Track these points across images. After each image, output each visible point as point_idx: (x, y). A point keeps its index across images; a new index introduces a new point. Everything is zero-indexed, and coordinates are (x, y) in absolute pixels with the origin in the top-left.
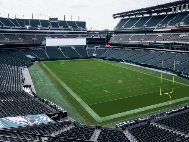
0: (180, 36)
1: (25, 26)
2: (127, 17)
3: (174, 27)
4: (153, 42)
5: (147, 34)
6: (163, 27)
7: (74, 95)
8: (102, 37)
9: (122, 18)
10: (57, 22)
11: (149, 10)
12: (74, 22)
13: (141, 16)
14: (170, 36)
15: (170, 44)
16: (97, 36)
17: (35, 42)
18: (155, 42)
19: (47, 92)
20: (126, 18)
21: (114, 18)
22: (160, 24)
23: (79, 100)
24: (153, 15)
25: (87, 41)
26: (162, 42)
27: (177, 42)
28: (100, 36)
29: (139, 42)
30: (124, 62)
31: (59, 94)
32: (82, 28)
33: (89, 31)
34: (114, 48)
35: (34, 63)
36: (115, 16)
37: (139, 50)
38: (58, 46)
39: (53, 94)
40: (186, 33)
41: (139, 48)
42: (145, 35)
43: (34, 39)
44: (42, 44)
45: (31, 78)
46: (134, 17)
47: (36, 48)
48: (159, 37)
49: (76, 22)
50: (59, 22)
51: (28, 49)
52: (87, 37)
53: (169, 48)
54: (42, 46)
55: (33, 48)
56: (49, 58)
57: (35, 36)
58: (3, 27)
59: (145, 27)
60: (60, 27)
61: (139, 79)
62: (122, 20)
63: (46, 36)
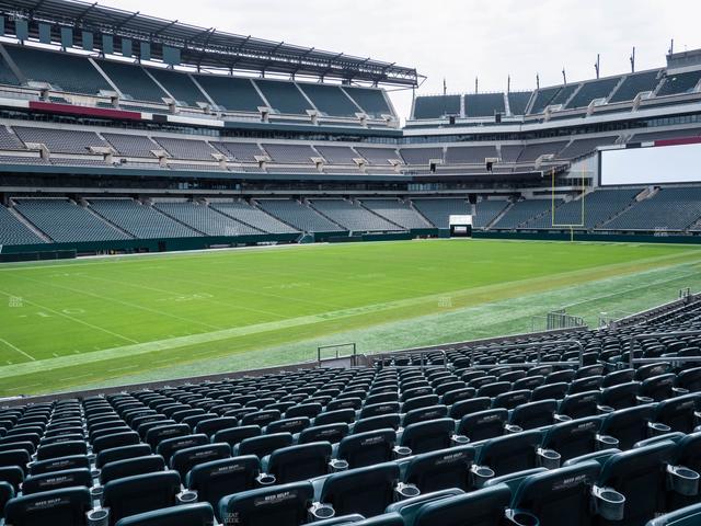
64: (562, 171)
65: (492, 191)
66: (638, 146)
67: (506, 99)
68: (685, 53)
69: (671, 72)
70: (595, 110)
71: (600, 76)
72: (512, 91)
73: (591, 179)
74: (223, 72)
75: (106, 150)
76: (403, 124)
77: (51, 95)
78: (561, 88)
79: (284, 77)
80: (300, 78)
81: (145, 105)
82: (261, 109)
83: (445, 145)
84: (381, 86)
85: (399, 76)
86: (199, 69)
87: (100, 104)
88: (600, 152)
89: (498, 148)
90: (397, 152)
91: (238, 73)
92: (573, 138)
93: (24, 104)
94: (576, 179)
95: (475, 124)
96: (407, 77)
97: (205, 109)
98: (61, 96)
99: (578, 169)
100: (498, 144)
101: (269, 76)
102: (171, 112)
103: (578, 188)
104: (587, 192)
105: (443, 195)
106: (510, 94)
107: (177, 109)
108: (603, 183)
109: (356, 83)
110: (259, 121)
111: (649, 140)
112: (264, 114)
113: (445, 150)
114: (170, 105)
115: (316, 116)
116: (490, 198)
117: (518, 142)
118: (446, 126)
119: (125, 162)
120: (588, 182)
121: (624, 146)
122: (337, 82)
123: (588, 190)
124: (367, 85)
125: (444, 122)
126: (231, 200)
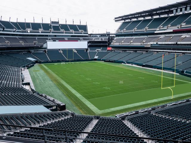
0: (182, 37)
1: (26, 30)
2: (129, 20)
3: (175, 28)
4: (155, 43)
5: (148, 36)
6: (164, 29)
7: (74, 92)
8: (103, 40)
9: (123, 21)
10: (58, 25)
11: (151, 13)
12: (75, 25)
13: (142, 19)
14: (171, 37)
15: (172, 45)
16: (99, 39)
17: (37, 45)
18: (157, 43)
19: (46, 89)
20: (127, 21)
21: (116, 21)
22: (161, 26)
23: (78, 95)
24: (155, 17)
25: (89, 44)
26: (164, 43)
27: (179, 43)
28: (102, 39)
29: (141, 44)
30: (125, 64)
31: (58, 91)
32: (83, 31)
33: (91, 35)
34: (116, 51)
35: (35, 65)
36: (117, 19)
37: (141, 52)
38: (59, 50)
39: (52, 91)
40: (188, 34)
41: (141, 50)
42: (146, 37)
43: (35, 42)
44: (43, 47)
45: (30, 78)
46: (136, 20)
47: (38, 51)
48: (161, 38)
49: (78, 25)
50: (61, 26)
51: (29, 52)
52: (88, 40)
53: (171, 49)
54: (43, 49)
55: (34, 51)
56: (49, 60)
57: (37, 39)
58: (4, 30)
59: (146, 29)
60: (62, 30)
61: (141, 78)
62: (124, 23)
63: (47, 39)
64: (42, 46)
66: (55, 41)
68: (55, 22)
69: (52, 25)
70: (41, 32)
88: (46, 42)
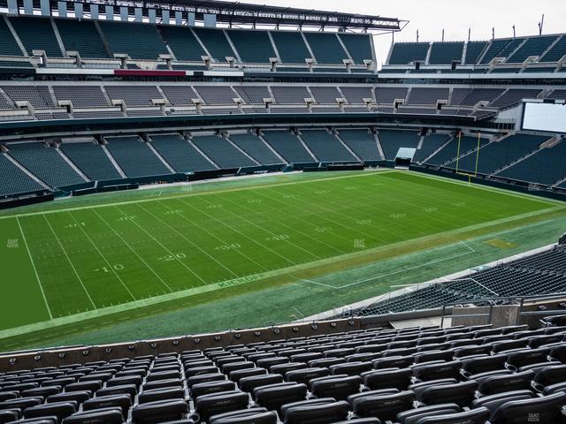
44: (496, 121)
64: (493, 116)
65: (439, 126)
66: (553, 102)
67: (465, 47)
70: (528, 67)
71: (543, 34)
72: (471, 40)
73: (514, 124)
74: (248, 27)
75: (161, 101)
76: (379, 68)
77: (128, 62)
78: (509, 40)
79: (294, 28)
80: (306, 29)
81: (189, 64)
82: (272, 60)
83: (410, 86)
84: (369, 31)
85: (384, 23)
86: (231, 25)
87: (159, 67)
88: (524, 103)
89: (451, 90)
90: (373, 91)
91: (259, 27)
92: (508, 87)
93: (111, 72)
94: (501, 124)
95: (434, 71)
96: (391, 24)
97: (231, 62)
98: (134, 63)
99: (504, 116)
100: (451, 87)
101: (283, 28)
102: (206, 68)
103: (503, 131)
104: (509, 135)
105: (401, 127)
106: (469, 42)
107: (211, 65)
108: (524, 127)
109: (349, 30)
110: (268, 71)
111: (561, 98)
112: (273, 63)
113: (409, 90)
114: (206, 61)
115: (311, 64)
116: (437, 131)
117: (467, 86)
118: (412, 71)
119: (173, 111)
120: (511, 126)
121: (542, 101)
122: (335, 30)
123: (511, 133)
124: (359, 31)
125: (411, 68)
126: (245, 131)
